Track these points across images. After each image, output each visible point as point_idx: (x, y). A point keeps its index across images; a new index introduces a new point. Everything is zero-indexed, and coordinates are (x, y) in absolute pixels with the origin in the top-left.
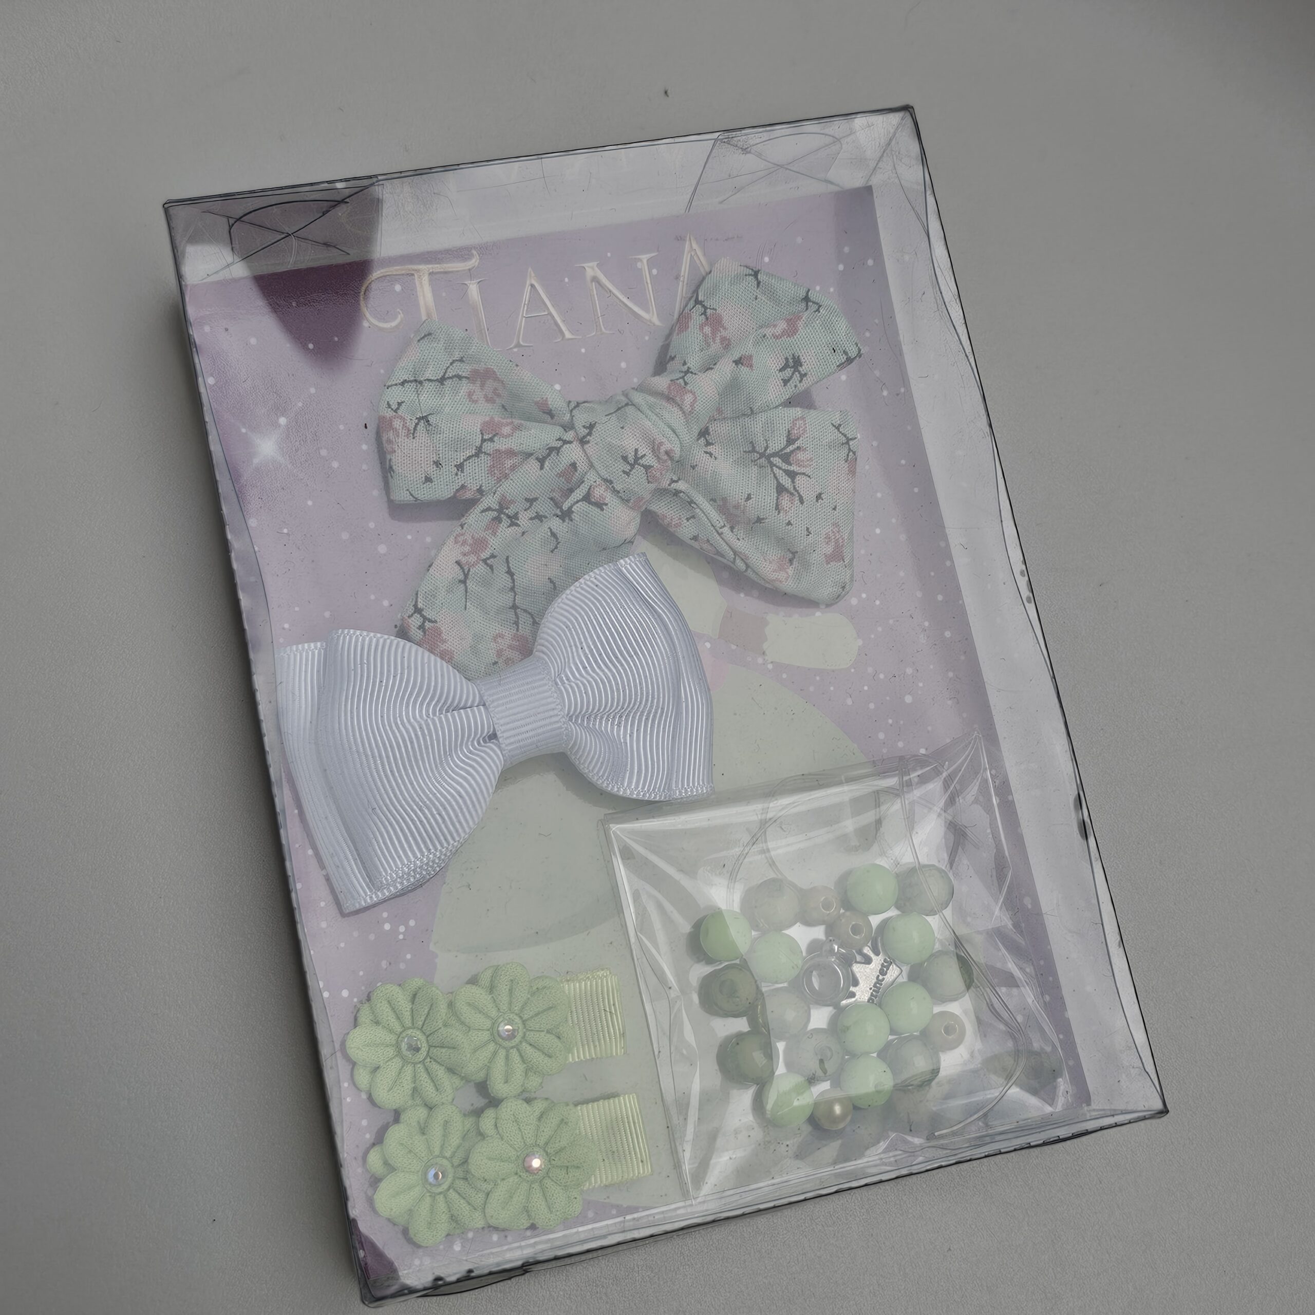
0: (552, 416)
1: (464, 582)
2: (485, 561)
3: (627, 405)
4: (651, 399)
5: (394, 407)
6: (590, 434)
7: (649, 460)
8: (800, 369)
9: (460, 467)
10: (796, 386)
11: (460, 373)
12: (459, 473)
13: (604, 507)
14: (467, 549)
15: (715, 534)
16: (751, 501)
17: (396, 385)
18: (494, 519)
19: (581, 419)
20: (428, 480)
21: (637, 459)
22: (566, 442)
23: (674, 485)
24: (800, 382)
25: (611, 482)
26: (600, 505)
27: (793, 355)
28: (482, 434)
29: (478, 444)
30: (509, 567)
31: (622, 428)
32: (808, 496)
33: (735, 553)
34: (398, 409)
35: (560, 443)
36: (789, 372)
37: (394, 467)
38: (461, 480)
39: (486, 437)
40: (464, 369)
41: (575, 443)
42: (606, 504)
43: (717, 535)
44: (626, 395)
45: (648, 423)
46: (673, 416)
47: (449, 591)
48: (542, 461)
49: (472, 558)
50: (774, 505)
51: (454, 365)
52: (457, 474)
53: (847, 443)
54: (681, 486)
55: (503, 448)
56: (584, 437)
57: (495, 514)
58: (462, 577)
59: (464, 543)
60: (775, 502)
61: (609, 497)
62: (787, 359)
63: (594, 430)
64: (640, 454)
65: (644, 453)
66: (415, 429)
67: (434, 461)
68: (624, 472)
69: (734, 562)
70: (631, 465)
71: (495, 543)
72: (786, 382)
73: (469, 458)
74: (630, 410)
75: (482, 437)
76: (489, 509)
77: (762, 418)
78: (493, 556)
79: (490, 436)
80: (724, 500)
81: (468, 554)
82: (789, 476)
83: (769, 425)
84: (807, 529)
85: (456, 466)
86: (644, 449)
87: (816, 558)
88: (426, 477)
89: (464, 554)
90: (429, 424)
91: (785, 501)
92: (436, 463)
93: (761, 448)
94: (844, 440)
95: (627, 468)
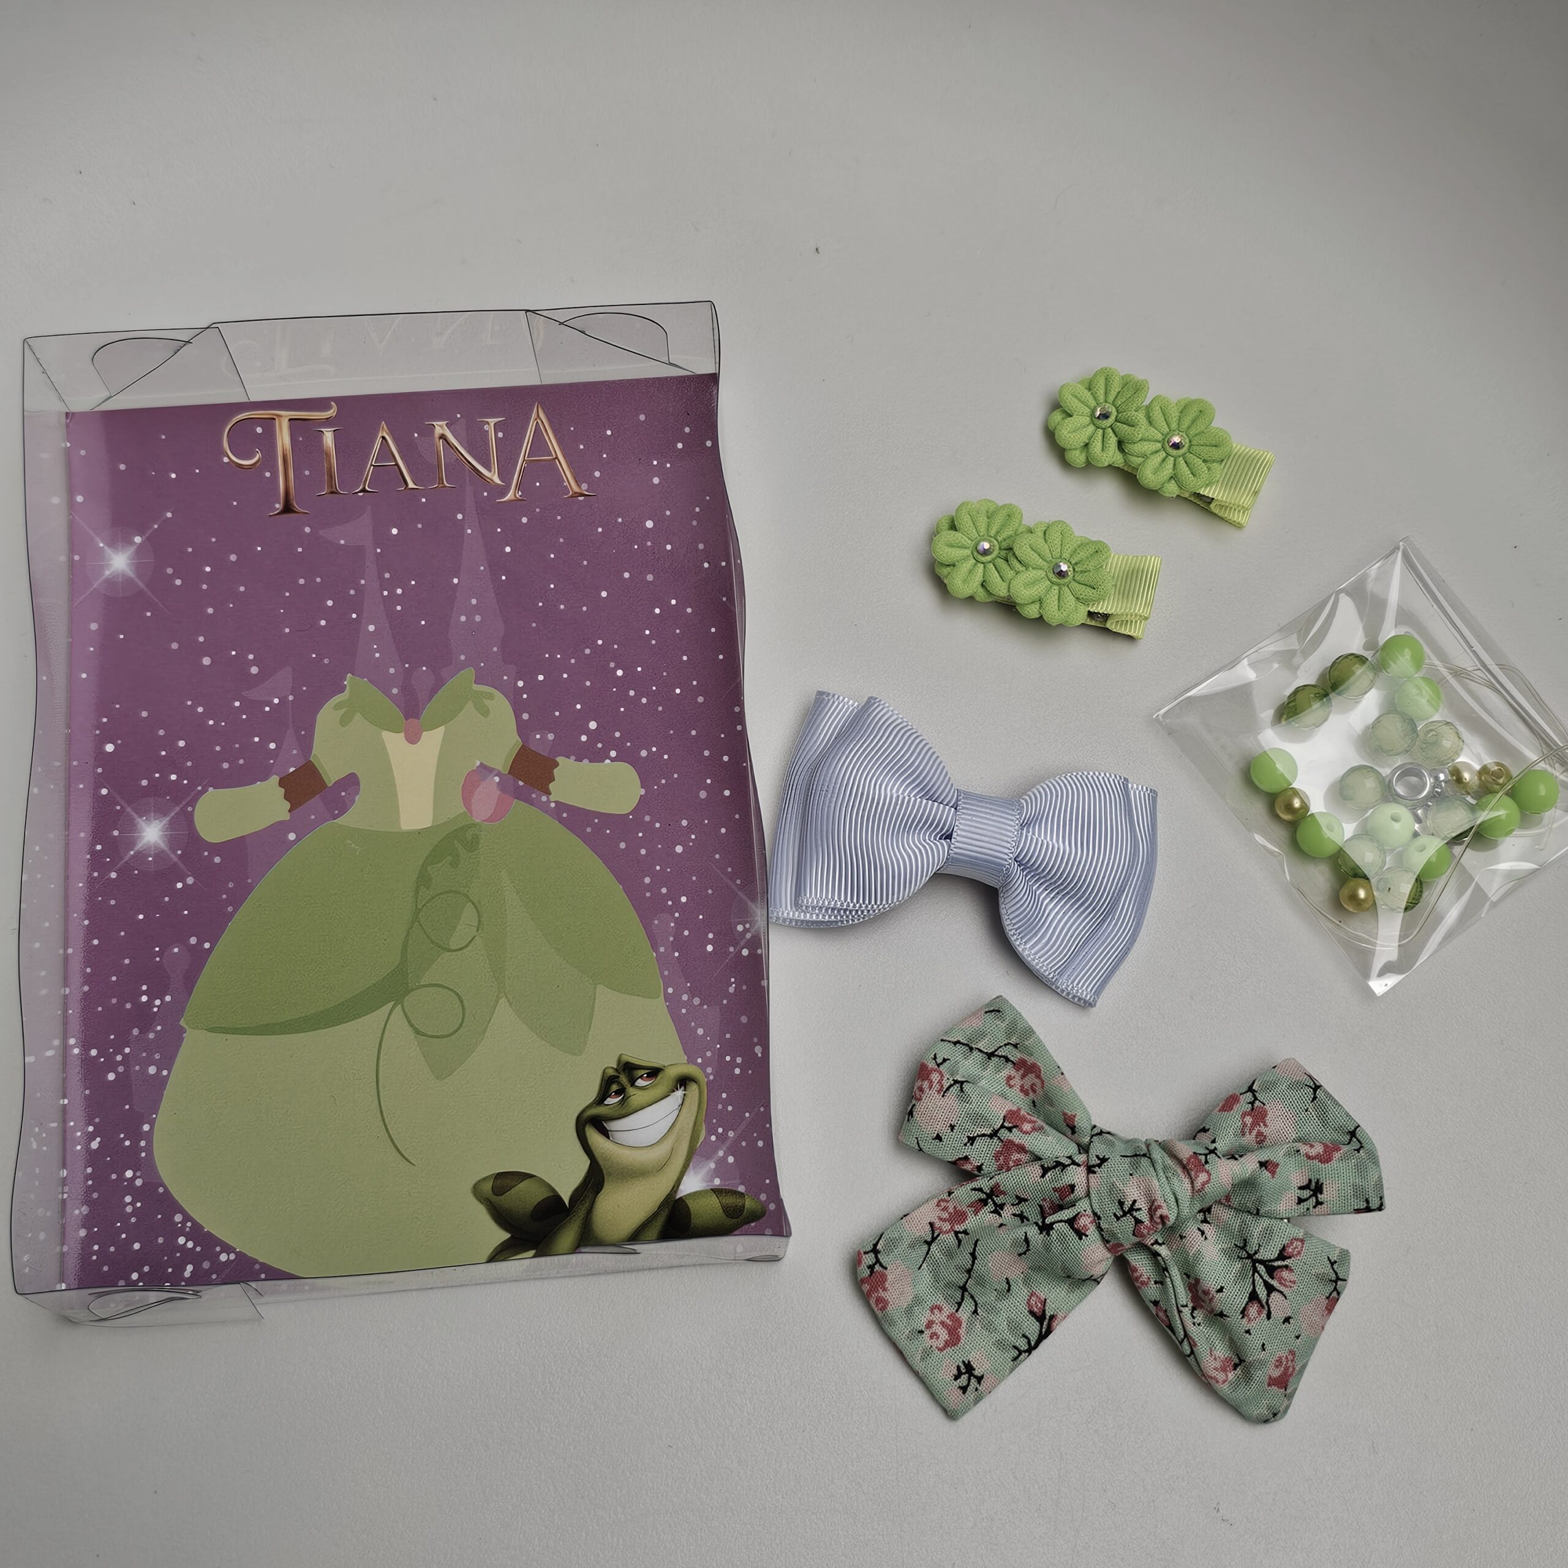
0: (1073, 1132)
1: (929, 1244)
2: (956, 1233)
3: (1144, 1155)
4: (1169, 1161)
5: (939, 1061)
6: (1099, 1166)
7: (1143, 1216)
8: (1319, 1196)
9: (972, 1140)
10: (1308, 1209)
11: (1009, 1056)
12: (968, 1144)
13: (1084, 1237)
14: (945, 1215)
15: (1175, 1308)
16: (1221, 1294)
17: (949, 1042)
18: (980, 1200)
19: (1098, 1148)
20: (938, 1138)
21: (1132, 1209)
22: (1074, 1163)
23: (1156, 1247)
24: (1314, 1207)
25: (1099, 1218)
26: (1080, 1234)
27: (1318, 1180)
28: (1004, 1121)
29: (997, 1127)
30: (974, 1250)
31: (1131, 1175)
32: (1278, 1314)
33: (1186, 1335)
34: (941, 1064)
35: (1068, 1162)
36: (1306, 1193)
37: (914, 1113)
38: (967, 1151)
39: (1006, 1124)
40: (1015, 1055)
41: (1082, 1167)
42: (1087, 1236)
43: (1176, 1310)
44: (1148, 1146)
45: (1155, 1182)
46: (1183, 1186)
47: (912, 1246)
48: (1045, 1170)
49: (946, 1226)
50: (1241, 1309)
51: (1008, 1046)
52: (965, 1145)
53: (1336, 1282)
54: (1163, 1251)
55: (1017, 1141)
56: (1094, 1166)
57: (984, 1196)
58: (929, 1239)
59: (945, 1209)
60: (1243, 1305)
61: (1092, 1231)
62: (1310, 1181)
63: (1105, 1164)
64: (1137, 1206)
65: (1141, 1206)
66: (948, 1089)
67: (951, 1125)
68: (1115, 1215)
69: (1181, 1342)
70: (1124, 1211)
71: (971, 1222)
72: (1300, 1201)
73: (984, 1135)
74: (1145, 1162)
75: (1003, 1123)
76: (980, 1190)
77: (1264, 1223)
78: (965, 1232)
79: (1010, 1125)
80: (1197, 1281)
81: (944, 1220)
82: (1266, 1288)
83: (1268, 1233)
84: (1263, 1345)
85: (968, 1137)
86: (1142, 1204)
87: (1261, 1375)
88: (938, 1134)
89: (941, 1219)
90: (962, 1090)
91: (1253, 1310)
92: (952, 1127)
93: (1252, 1248)
94: (1334, 1277)
95: (1119, 1213)
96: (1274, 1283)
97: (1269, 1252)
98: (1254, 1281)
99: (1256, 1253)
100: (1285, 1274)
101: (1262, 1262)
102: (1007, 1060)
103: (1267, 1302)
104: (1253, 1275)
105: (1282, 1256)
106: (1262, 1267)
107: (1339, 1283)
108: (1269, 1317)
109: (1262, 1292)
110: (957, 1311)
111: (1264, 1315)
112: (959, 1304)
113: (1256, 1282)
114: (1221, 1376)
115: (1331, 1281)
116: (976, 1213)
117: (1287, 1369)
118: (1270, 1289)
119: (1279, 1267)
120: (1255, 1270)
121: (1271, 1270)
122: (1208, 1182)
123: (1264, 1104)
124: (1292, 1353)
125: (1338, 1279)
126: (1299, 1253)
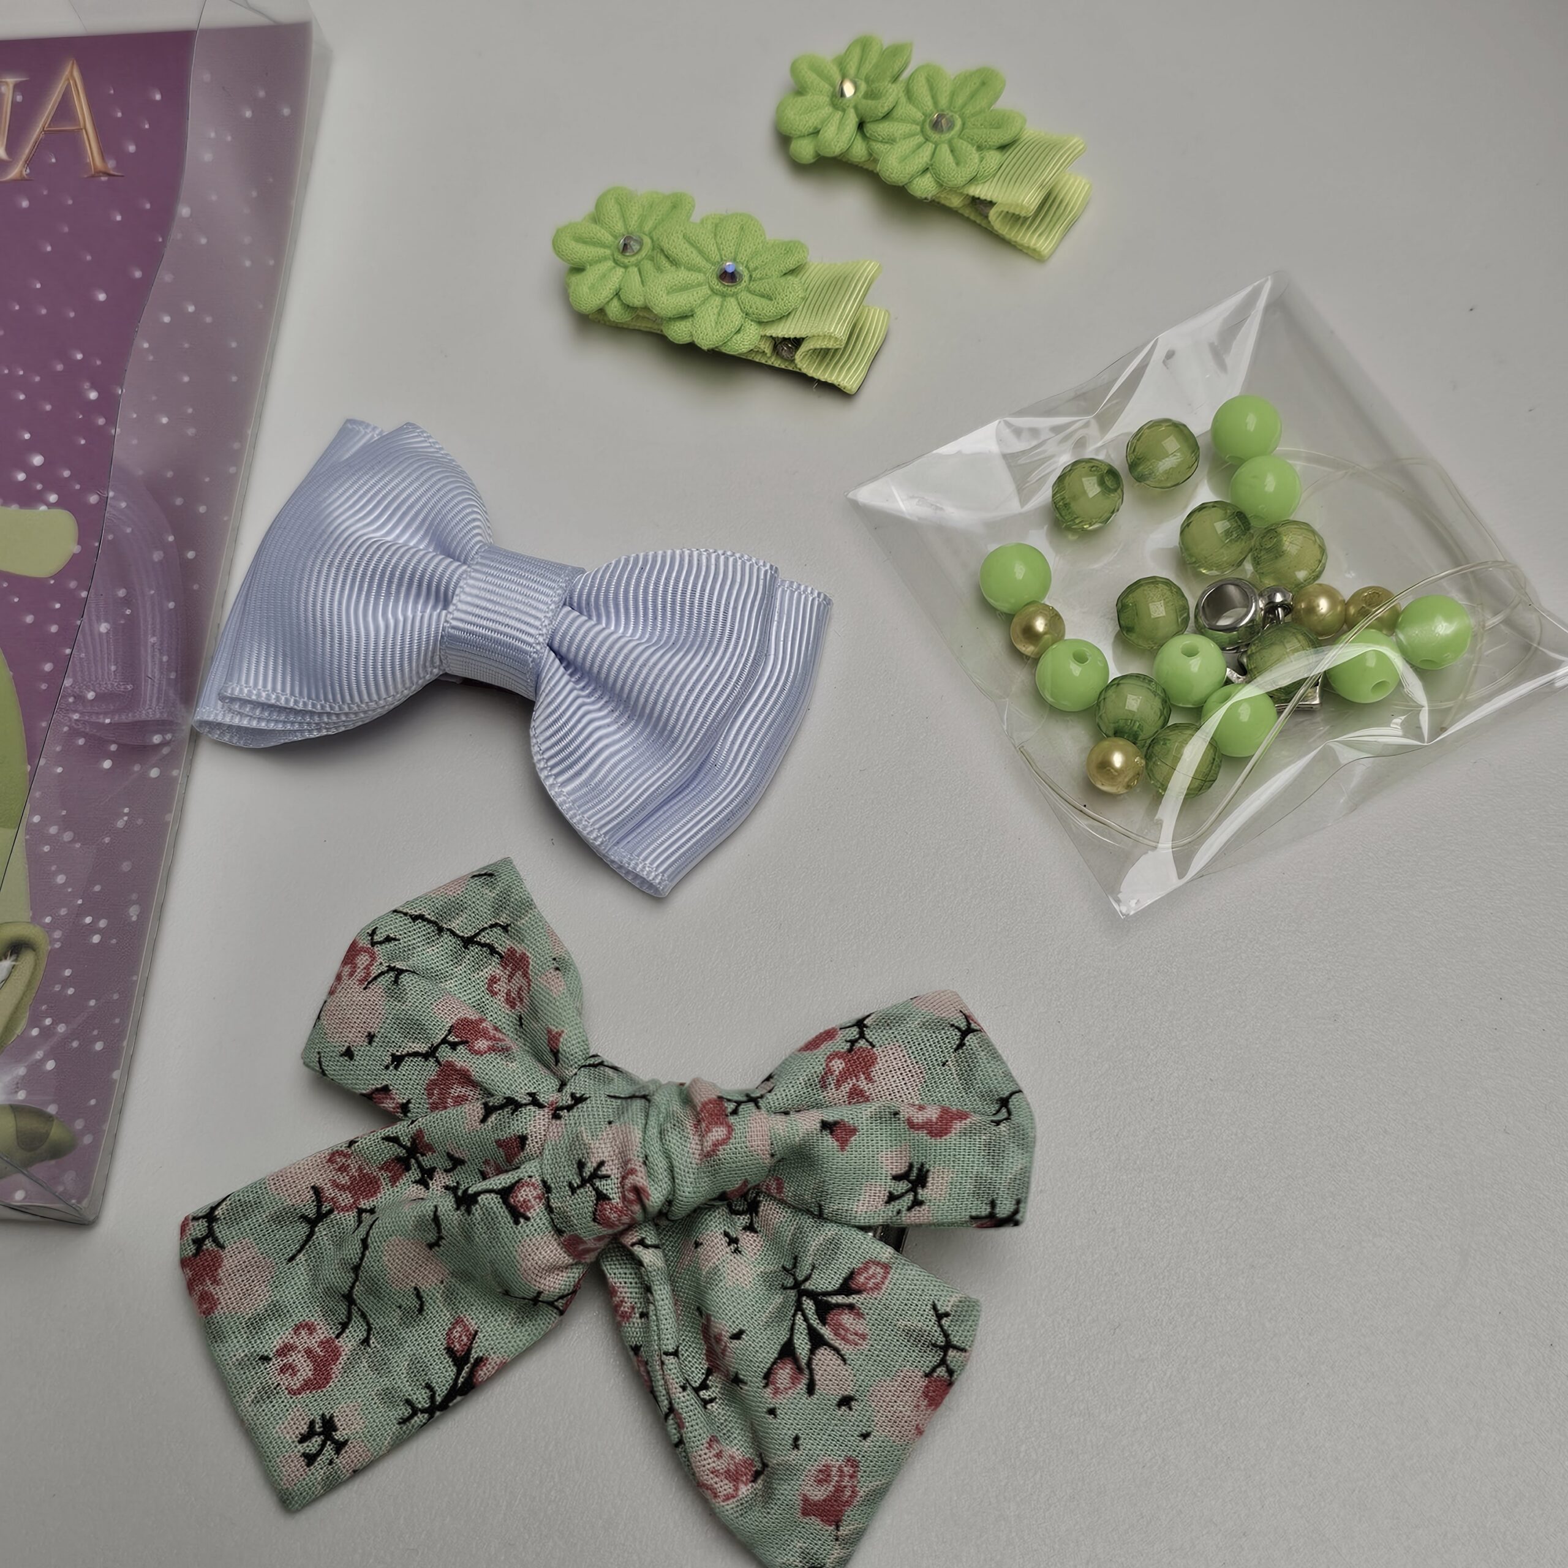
0: (557, 1062)
1: (312, 1224)
2: (359, 1211)
3: (645, 1097)
4: (677, 1107)
5: (380, 939)
6: (569, 1108)
7: (609, 1187)
8: (920, 1191)
9: (397, 1060)
10: (899, 1212)
11: (496, 945)
12: (391, 1068)
13: (522, 1220)
14: (344, 1180)
15: (658, 1358)
16: (738, 1342)
17: (406, 914)
18: (398, 1159)
19: (580, 1084)
20: (349, 1053)
21: (595, 1175)
22: (535, 1102)
23: (638, 1250)
24: (909, 1209)
25: (549, 1190)
26: (517, 1214)
27: (922, 1165)
28: (450, 1032)
29: (437, 1042)
30: (368, 1233)
31: (610, 1123)
32: (827, 1389)
33: (671, 1406)
34: (381, 943)
35: (528, 1100)
36: (903, 1186)
38: (387, 1078)
39: (451, 1038)
40: (503, 943)
41: (546, 1110)
42: (527, 1219)
43: (658, 1361)
46: (686, 1145)
47: (277, 1219)
48: (489, 1110)
49: (345, 1199)
50: (765, 1370)
51: (494, 929)
52: (387, 1067)
53: (945, 1350)
54: (648, 1256)
55: (459, 1064)
56: (563, 1109)
57: (402, 1152)
58: (311, 1213)
59: (343, 1169)
60: (769, 1365)
61: (537, 1211)
62: (911, 1166)
63: (580, 1106)
64: (604, 1171)
65: (609, 1173)
66: (375, 978)
67: (370, 1033)
68: (570, 1185)
69: (665, 1420)
70: (583, 1179)
71: (387, 1195)
72: (891, 1198)
73: (416, 1054)
75: (447, 1036)
76: (395, 1140)
77: (830, 1230)
78: (372, 1211)
79: (456, 1040)
80: (709, 1319)
81: (342, 1188)
82: (811, 1340)
83: (833, 1247)
84: (796, 1439)
85: (393, 1055)
86: (612, 1169)
87: (790, 1492)
88: (349, 1048)
89: (336, 1185)
90: (396, 982)
91: (784, 1373)
92: (371, 1037)
93: (801, 1273)
94: (941, 1341)
95: (577, 1182)
96: (826, 1332)
97: (825, 1281)
98: (793, 1324)
99: (808, 1278)
100: (847, 1319)
101: (812, 1295)
102: (493, 950)
103: (809, 1363)
104: (794, 1315)
105: (846, 1288)
106: (811, 1303)
107: (951, 1353)
108: (811, 1389)
109: (802, 1345)
110: (338, 1337)
111: (802, 1385)
112: (344, 1326)
113: (797, 1327)
114: (724, 1487)
115: (934, 1345)
116: (394, 1180)
117: (839, 1489)
118: (817, 1341)
119: (838, 1306)
120: (799, 1307)
121: (824, 1310)
122: (725, 1141)
123: (873, 1046)
124: (852, 1462)
125: (948, 1346)
126: (877, 1287)
